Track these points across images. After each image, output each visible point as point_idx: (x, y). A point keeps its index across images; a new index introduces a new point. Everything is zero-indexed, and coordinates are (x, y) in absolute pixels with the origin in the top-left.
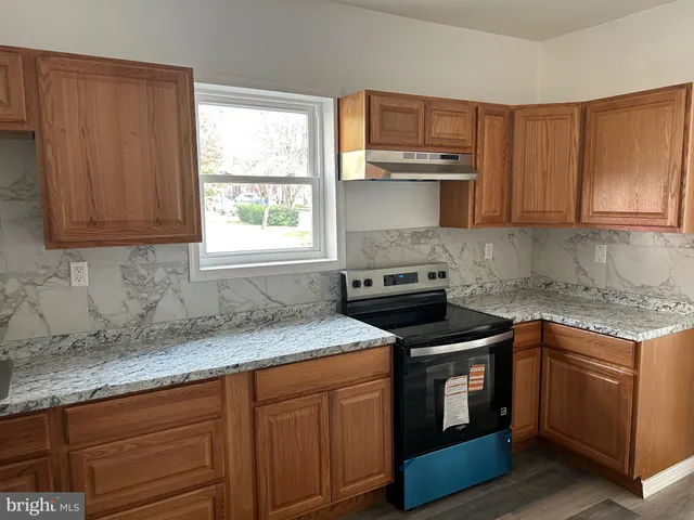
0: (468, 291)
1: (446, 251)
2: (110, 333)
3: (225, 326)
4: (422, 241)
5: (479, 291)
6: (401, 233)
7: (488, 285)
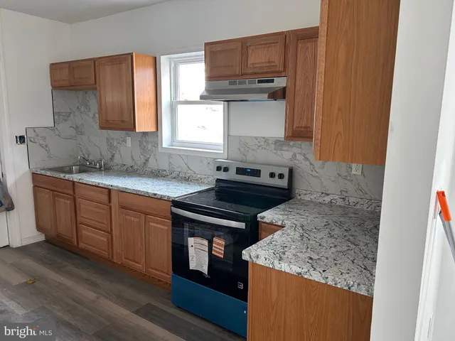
0: (327, 199)
1: (306, 159)
2: (135, 167)
3: (169, 177)
4: (283, 148)
5: (340, 202)
6: (266, 140)
7: (352, 200)
